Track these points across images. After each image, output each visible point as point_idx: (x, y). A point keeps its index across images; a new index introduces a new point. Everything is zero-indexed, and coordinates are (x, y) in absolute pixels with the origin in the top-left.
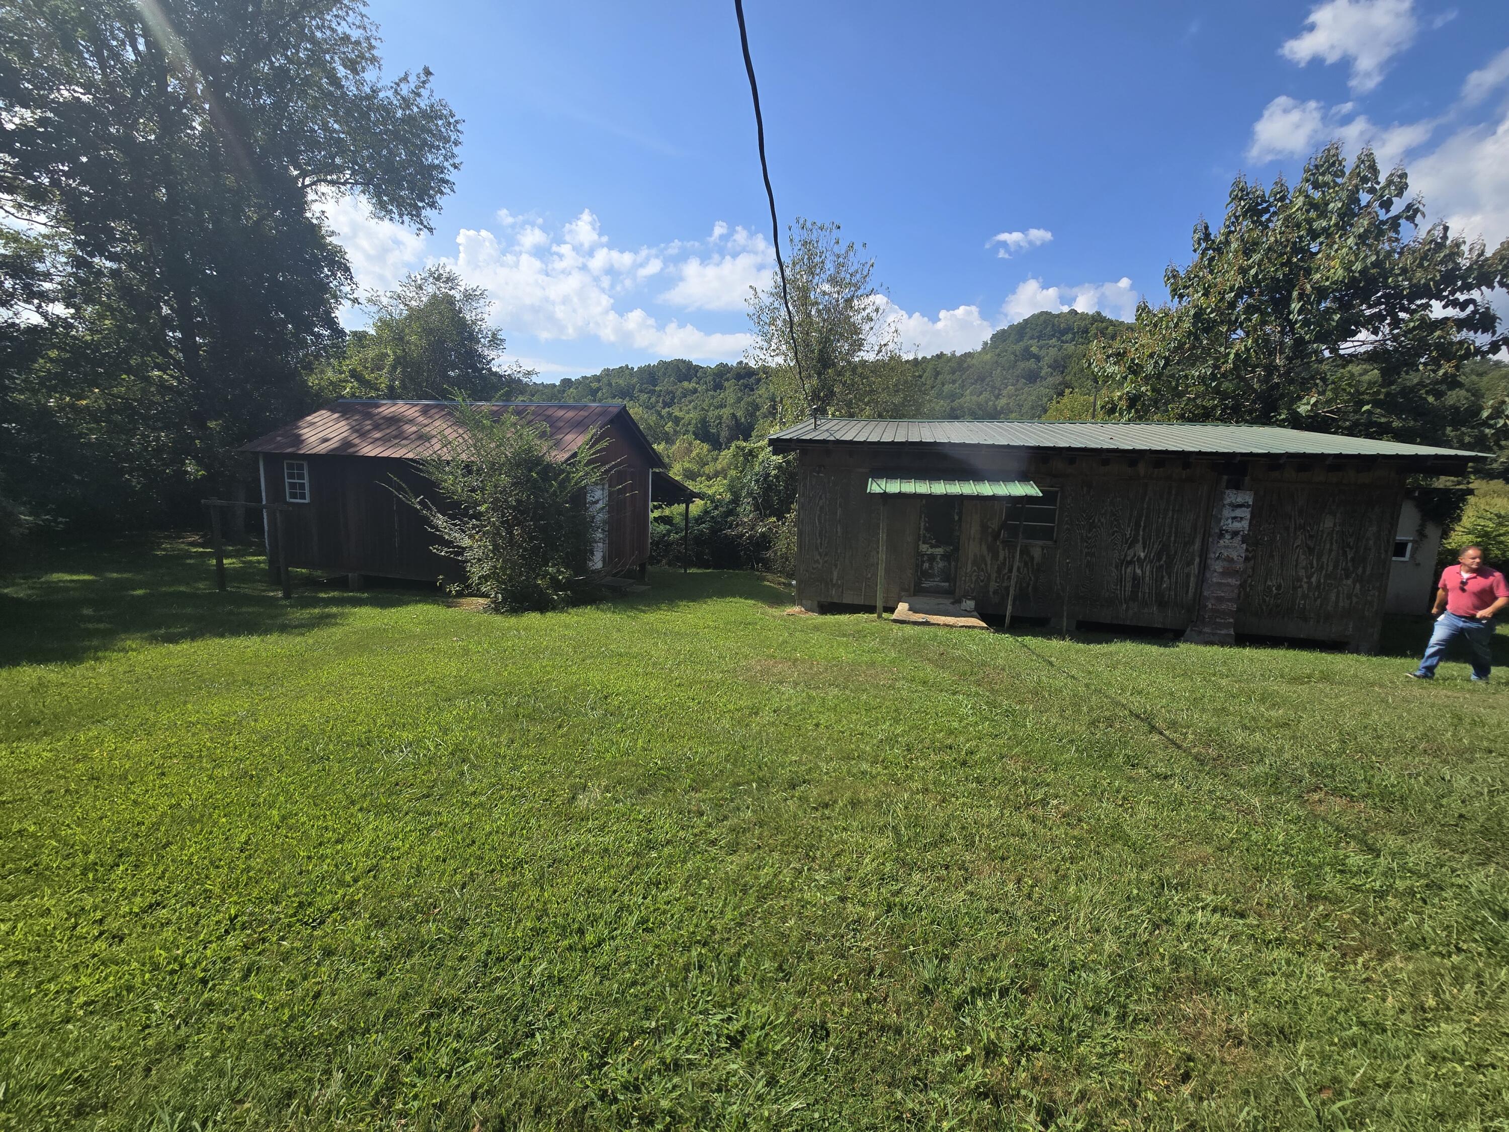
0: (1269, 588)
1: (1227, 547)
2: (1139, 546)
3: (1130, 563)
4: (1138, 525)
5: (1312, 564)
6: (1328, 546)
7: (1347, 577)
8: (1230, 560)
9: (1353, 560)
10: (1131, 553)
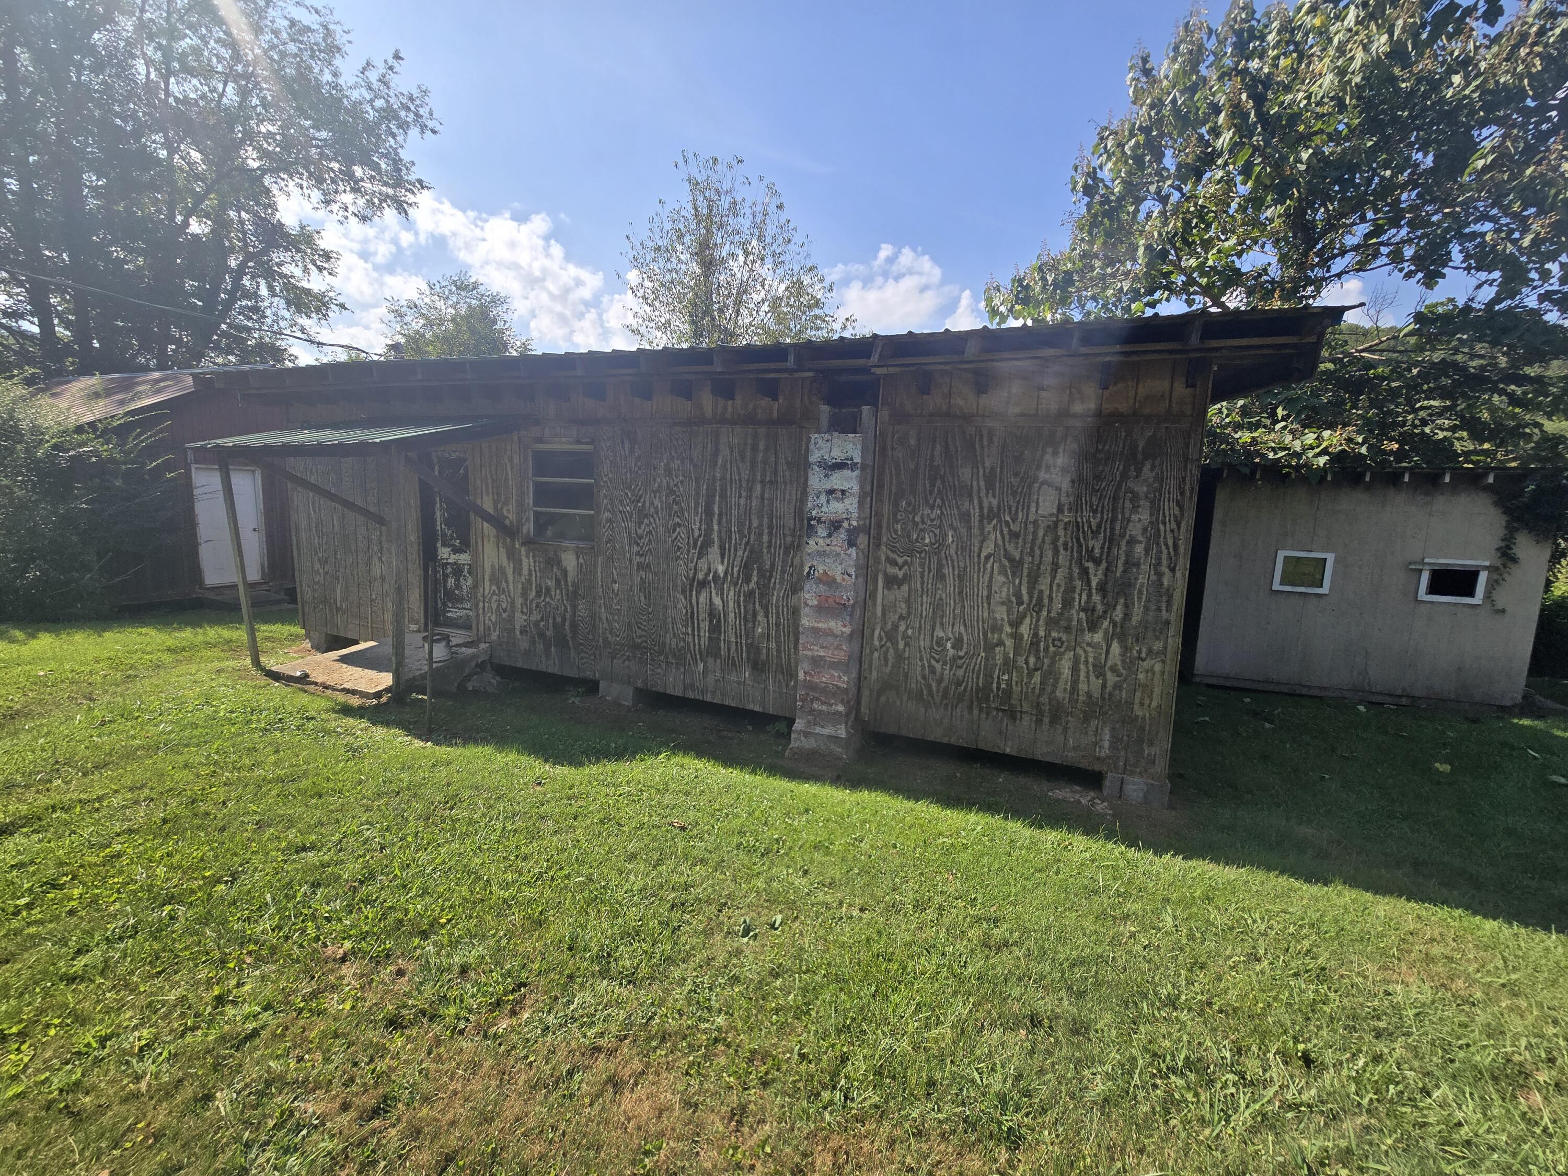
0: (940, 642)
1: (822, 554)
2: (714, 552)
3: (703, 584)
4: (709, 512)
5: (1018, 595)
6: (1048, 557)
7: (1093, 627)
8: (830, 582)
9: (1102, 588)
10: (703, 565)
